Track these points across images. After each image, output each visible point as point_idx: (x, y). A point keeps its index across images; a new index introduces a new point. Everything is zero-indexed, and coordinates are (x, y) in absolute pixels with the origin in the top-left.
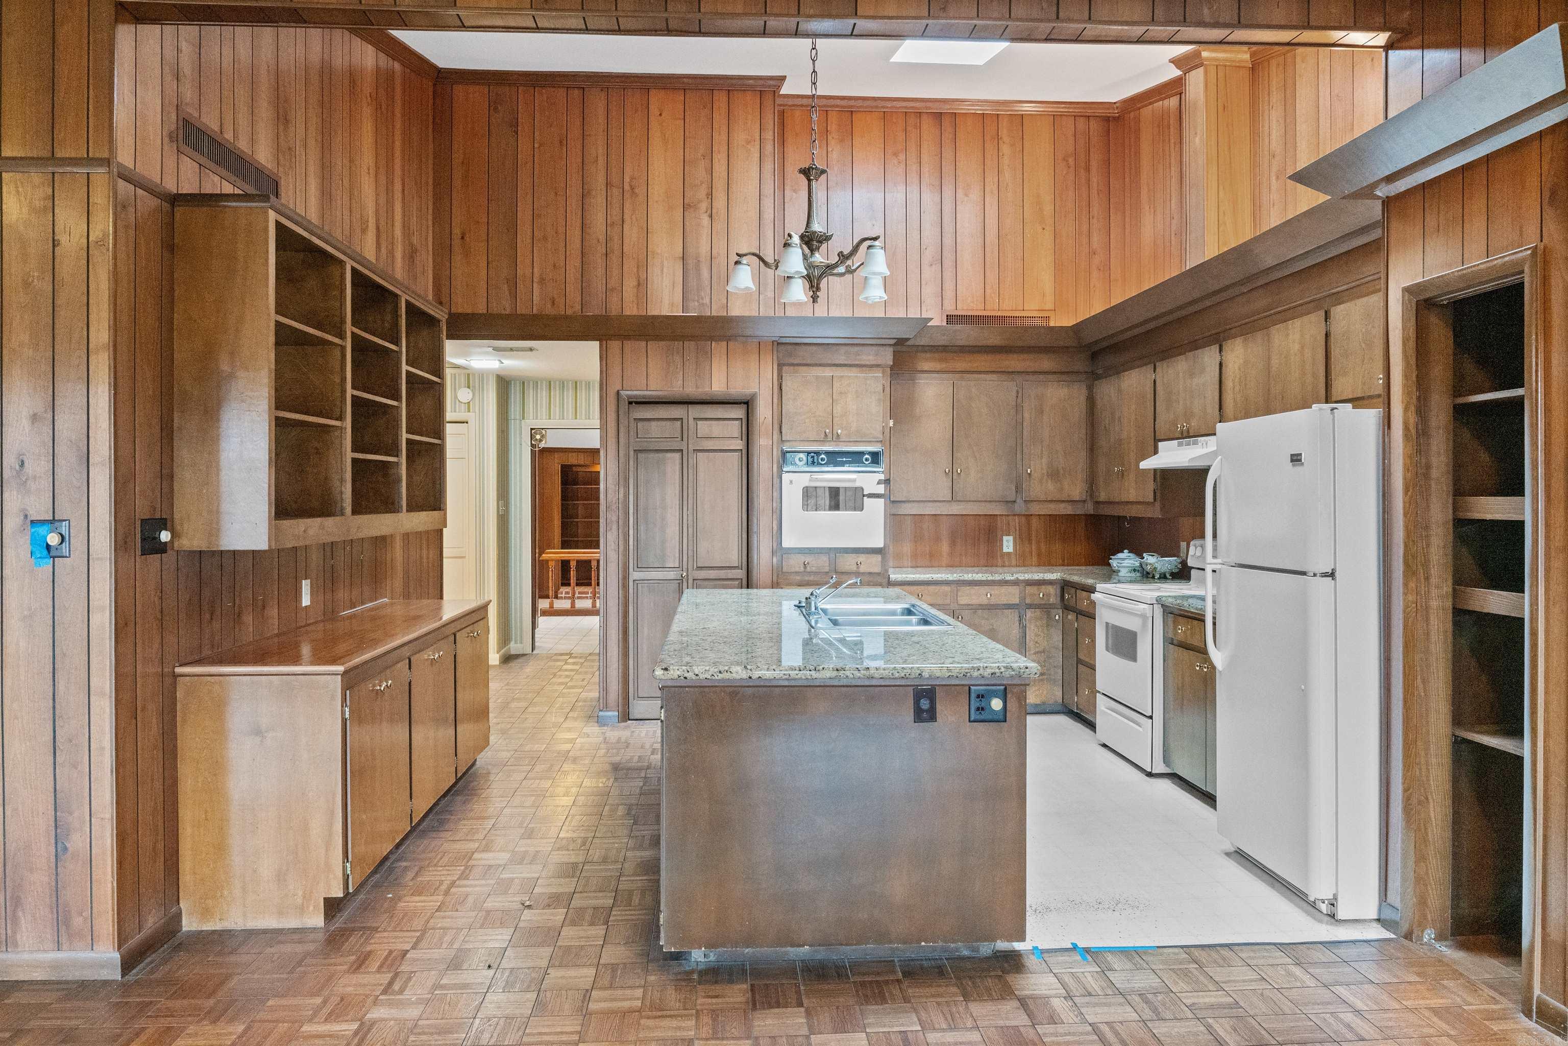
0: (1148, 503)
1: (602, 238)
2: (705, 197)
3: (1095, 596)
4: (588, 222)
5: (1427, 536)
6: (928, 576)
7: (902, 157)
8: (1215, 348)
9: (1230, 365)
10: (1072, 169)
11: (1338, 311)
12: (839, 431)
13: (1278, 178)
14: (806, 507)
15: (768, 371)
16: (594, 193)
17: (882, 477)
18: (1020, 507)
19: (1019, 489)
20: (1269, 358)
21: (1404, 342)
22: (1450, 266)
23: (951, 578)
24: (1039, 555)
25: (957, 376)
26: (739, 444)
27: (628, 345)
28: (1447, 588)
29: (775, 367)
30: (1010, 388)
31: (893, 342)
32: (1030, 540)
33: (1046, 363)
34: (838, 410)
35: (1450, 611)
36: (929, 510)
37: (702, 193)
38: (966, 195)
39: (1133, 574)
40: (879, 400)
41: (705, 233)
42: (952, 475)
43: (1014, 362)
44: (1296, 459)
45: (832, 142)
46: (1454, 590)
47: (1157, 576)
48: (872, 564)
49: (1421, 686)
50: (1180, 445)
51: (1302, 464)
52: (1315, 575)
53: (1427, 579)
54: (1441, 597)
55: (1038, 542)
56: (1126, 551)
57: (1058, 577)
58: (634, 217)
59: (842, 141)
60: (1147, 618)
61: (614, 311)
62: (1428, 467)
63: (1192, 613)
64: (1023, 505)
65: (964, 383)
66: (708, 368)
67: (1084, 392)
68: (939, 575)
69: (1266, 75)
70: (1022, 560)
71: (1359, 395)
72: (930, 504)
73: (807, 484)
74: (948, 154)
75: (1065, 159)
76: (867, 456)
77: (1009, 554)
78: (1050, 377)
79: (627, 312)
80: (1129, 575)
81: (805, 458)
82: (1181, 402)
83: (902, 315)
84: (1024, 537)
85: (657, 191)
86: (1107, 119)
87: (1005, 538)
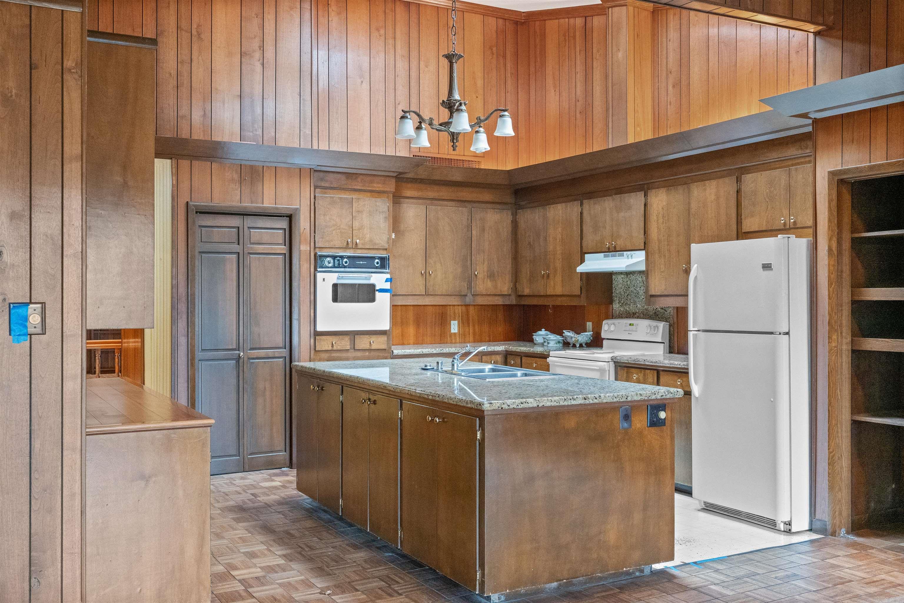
0: (575, 296)
1: (174, 73)
2: (257, 48)
3: (549, 360)
4: (162, 58)
5: (842, 310)
6: (419, 350)
7: (382, 32)
8: (641, 195)
9: (655, 206)
10: (495, 56)
11: (748, 178)
12: (358, 241)
13: (674, 86)
14: (335, 299)
15: (307, 192)
16: (166, 34)
17: (388, 276)
18: (469, 299)
19: (470, 287)
20: (689, 203)
21: (829, 201)
22: (862, 162)
23: (435, 352)
24: (474, 334)
25: (428, 202)
26: (283, 249)
27: (196, 163)
28: (849, 339)
29: (312, 189)
30: (463, 211)
31: (395, 174)
32: (468, 324)
33: (487, 196)
34: (356, 224)
35: (850, 352)
36: (410, 301)
37: (256, 44)
38: (427, 67)
39: (558, 345)
40: (385, 217)
41: (258, 77)
42: (425, 275)
43: (466, 194)
44: (767, 267)
45: (332, 14)
46: (852, 339)
47: (578, 345)
48: (379, 343)
49: (839, 393)
50: (605, 256)
51: (772, 269)
52: (780, 334)
53: (841, 333)
54: (847, 343)
55: (474, 326)
56: (543, 330)
57: (504, 349)
58: (200, 58)
59: (339, 14)
60: (606, 371)
61: (185, 134)
62: (842, 272)
63: (648, 365)
64: (471, 297)
65: (434, 207)
66: (261, 187)
67: (510, 218)
68: (427, 350)
69: (665, 20)
70: (463, 338)
71: (764, 229)
72: (411, 297)
73: (335, 281)
74: (414, 34)
75: (491, 48)
76: (377, 261)
77: (455, 334)
78: (489, 206)
79: (195, 137)
80: (555, 345)
81: (332, 261)
82: (608, 228)
83: (382, 153)
84: (465, 322)
85: (219, 38)
86: (516, 23)
87: (452, 322)
